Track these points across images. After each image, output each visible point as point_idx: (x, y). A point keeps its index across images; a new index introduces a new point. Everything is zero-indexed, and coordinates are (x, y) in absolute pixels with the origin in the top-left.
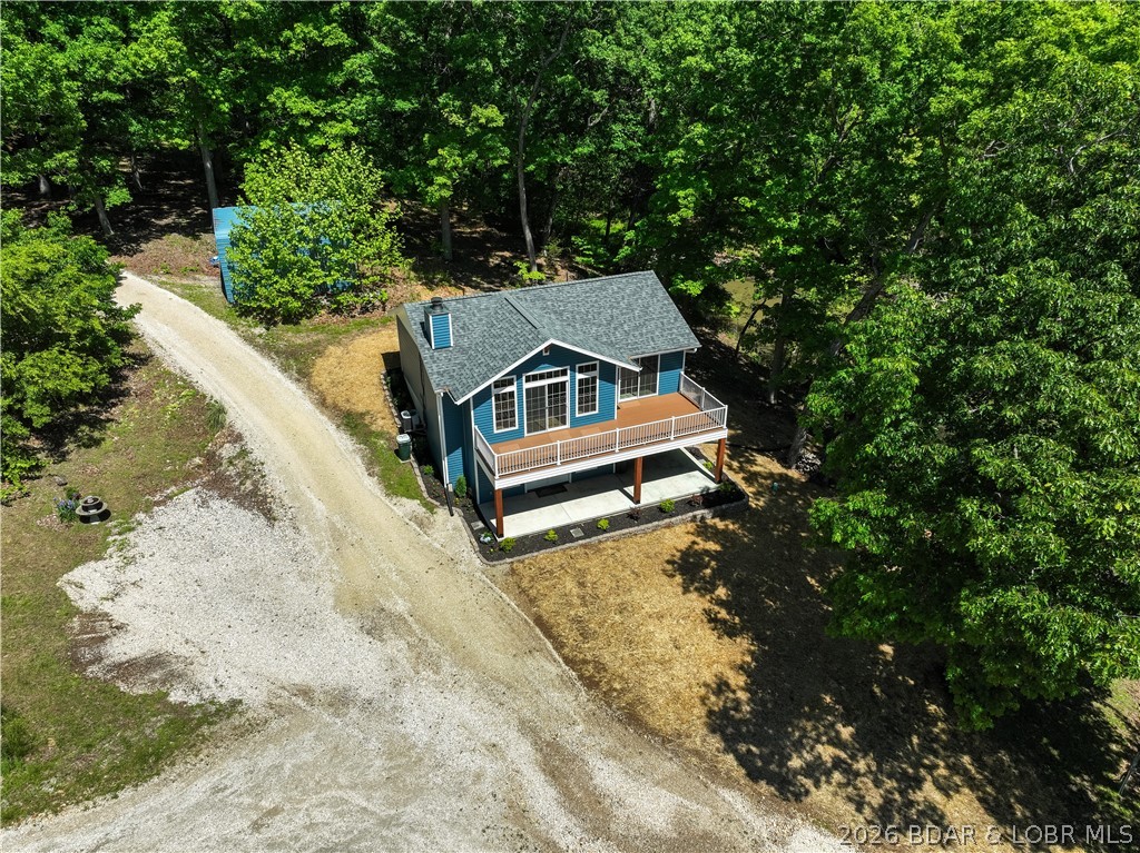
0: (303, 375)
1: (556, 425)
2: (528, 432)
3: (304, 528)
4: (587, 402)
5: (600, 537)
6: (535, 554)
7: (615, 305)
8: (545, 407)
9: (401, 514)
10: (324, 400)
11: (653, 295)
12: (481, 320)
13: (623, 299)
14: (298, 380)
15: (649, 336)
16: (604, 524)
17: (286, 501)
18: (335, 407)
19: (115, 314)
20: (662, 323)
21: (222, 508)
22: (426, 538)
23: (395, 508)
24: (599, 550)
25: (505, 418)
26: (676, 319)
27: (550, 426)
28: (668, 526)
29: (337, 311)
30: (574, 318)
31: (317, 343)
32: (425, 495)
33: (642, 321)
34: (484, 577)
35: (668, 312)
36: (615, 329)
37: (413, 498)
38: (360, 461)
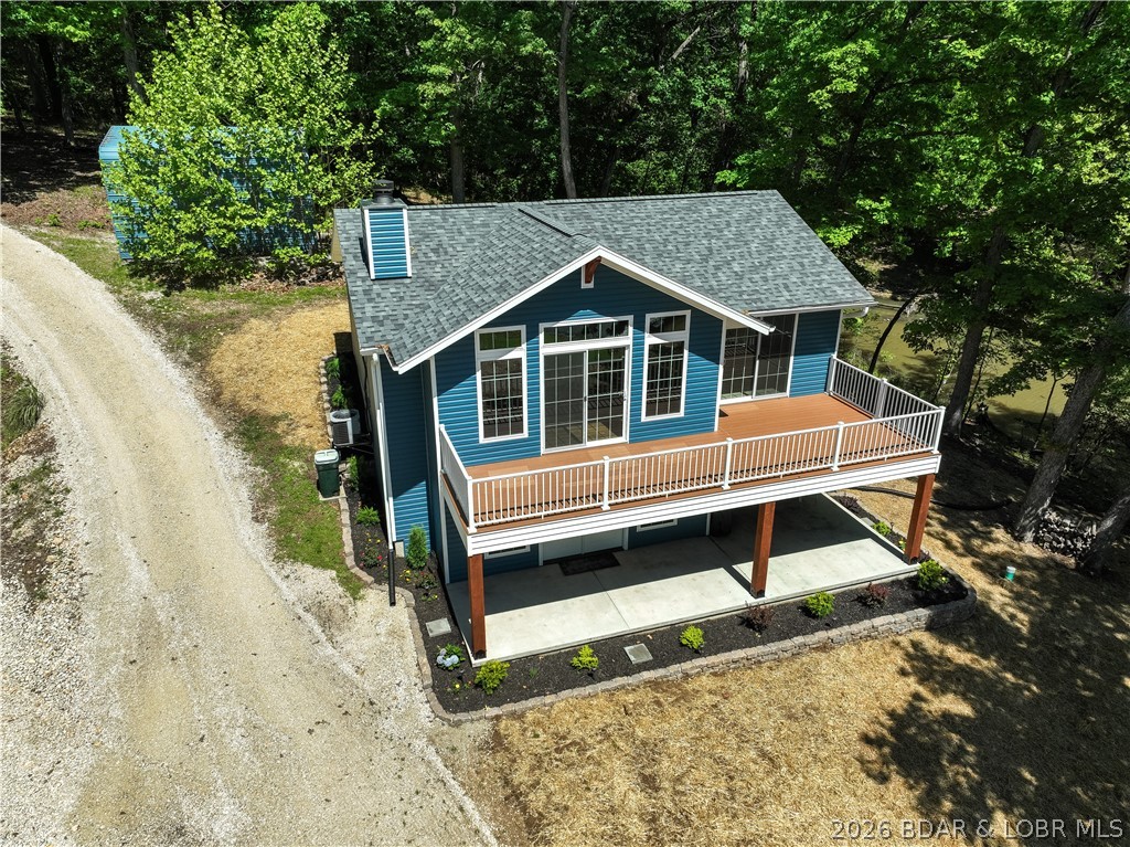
0: (197, 357)
1: (602, 437)
2: (548, 445)
3: (90, 617)
4: (663, 394)
5: (687, 666)
6: (549, 699)
7: (715, 233)
8: (582, 397)
9: (292, 598)
10: (219, 394)
11: (780, 224)
12: (471, 240)
13: (728, 224)
14: (187, 365)
15: (780, 281)
16: (693, 637)
17: (83, 563)
18: (234, 404)
20: (802, 265)
22: (330, 650)
23: (284, 585)
24: (685, 696)
26: (825, 260)
27: (591, 438)
28: (824, 648)
30: (641, 247)
31: (234, 314)
32: (350, 561)
33: (764, 259)
34: (431, 751)
35: (810, 249)
36: (717, 268)
37: (325, 566)
38: (244, 493)
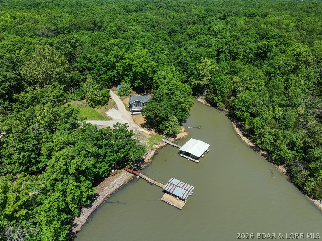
0: (123, 101)
3: (120, 111)
4: (141, 105)
6: (135, 115)
8: (137, 105)
10: (124, 103)
17: (119, 109)
19: (109, 95)
21: (115, 110)
22: (128, 113)
23: (126, 111)
24: (139, 115)
25: (134, 105)
29: (127, 96)
31: (124, 98)
33: (147, 99)
34: (130, 115)
36: (144, 100)
37: (128, 111)
38: (125, 108)
